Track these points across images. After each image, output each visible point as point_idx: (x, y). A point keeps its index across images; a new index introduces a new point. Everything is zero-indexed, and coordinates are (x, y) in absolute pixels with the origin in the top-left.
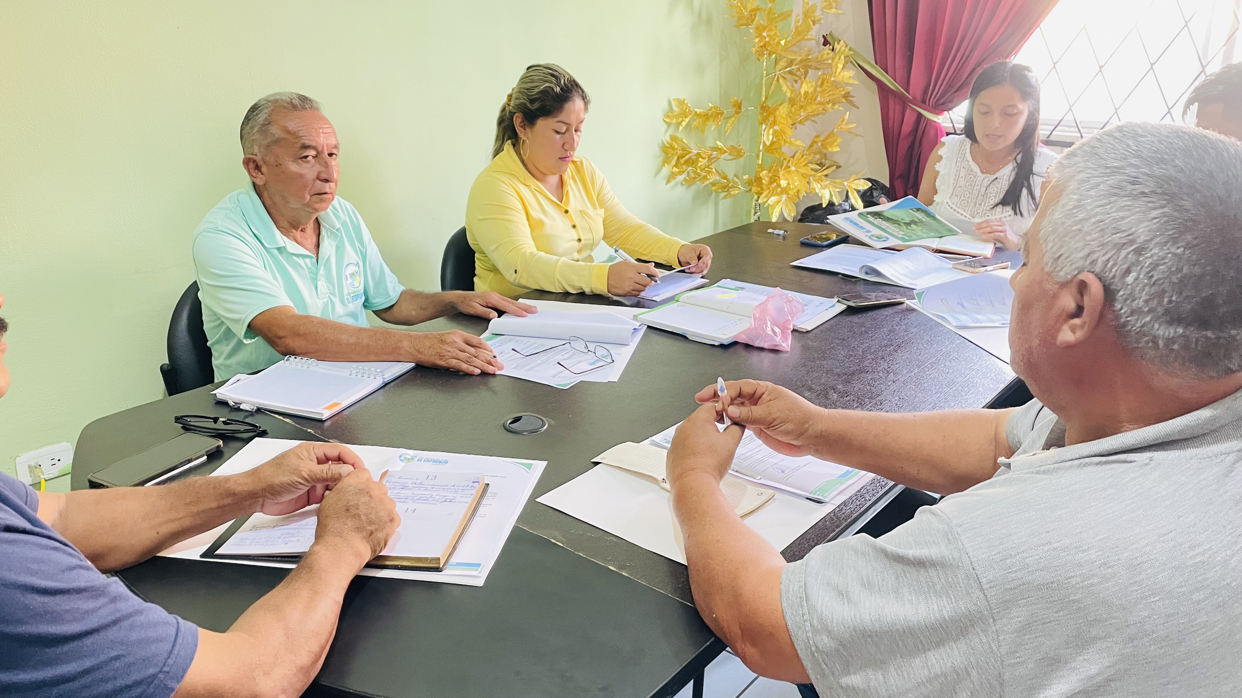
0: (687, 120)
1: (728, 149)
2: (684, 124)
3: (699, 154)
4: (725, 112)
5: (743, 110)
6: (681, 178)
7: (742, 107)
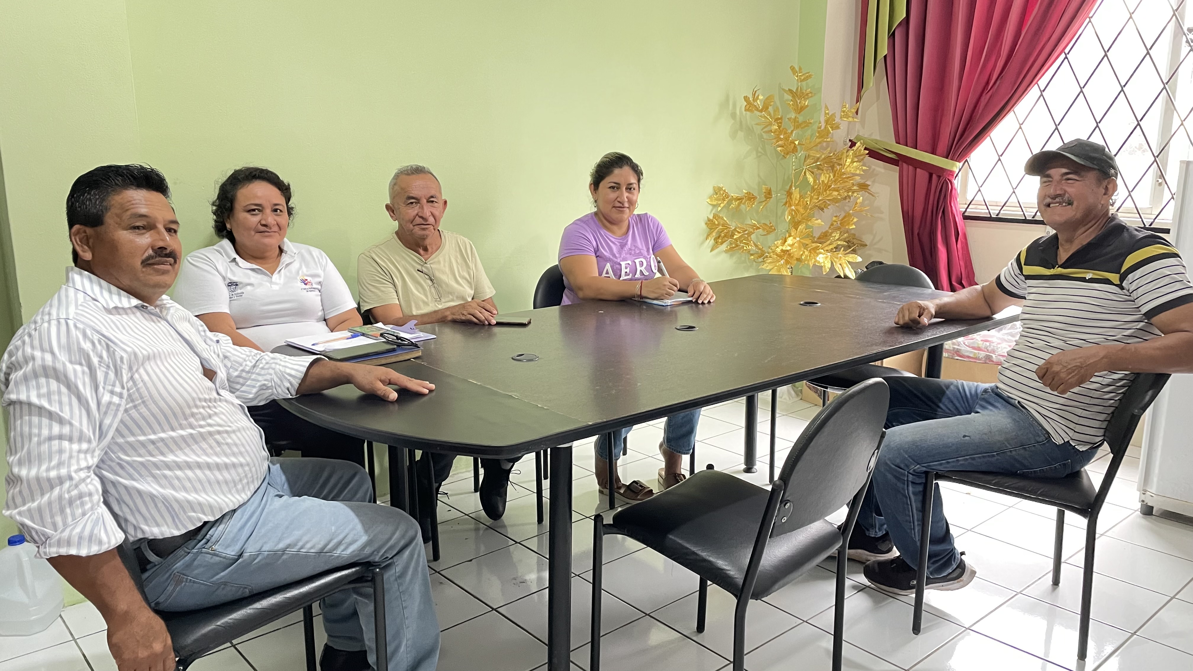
0: (725, 202)
1: (761, 226)
2: (722, 205)
3: (735, 230)
4: (758, 197)
5: (773, 196)
6: (724, 247)
7: (773, 193)
